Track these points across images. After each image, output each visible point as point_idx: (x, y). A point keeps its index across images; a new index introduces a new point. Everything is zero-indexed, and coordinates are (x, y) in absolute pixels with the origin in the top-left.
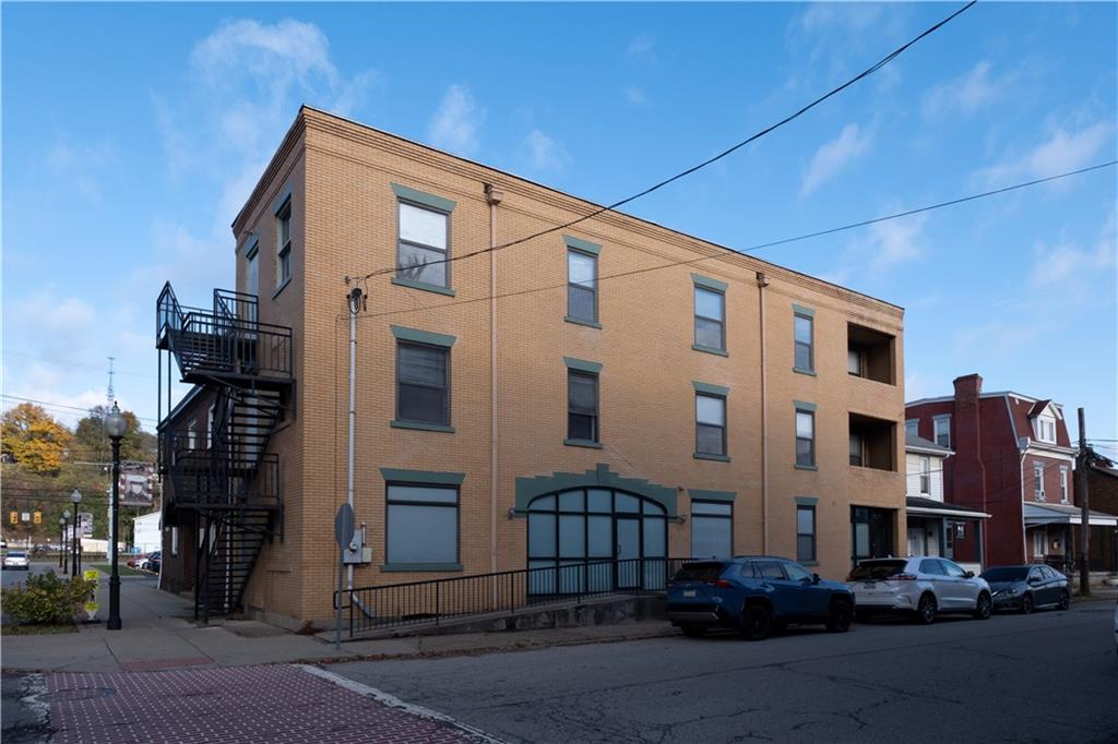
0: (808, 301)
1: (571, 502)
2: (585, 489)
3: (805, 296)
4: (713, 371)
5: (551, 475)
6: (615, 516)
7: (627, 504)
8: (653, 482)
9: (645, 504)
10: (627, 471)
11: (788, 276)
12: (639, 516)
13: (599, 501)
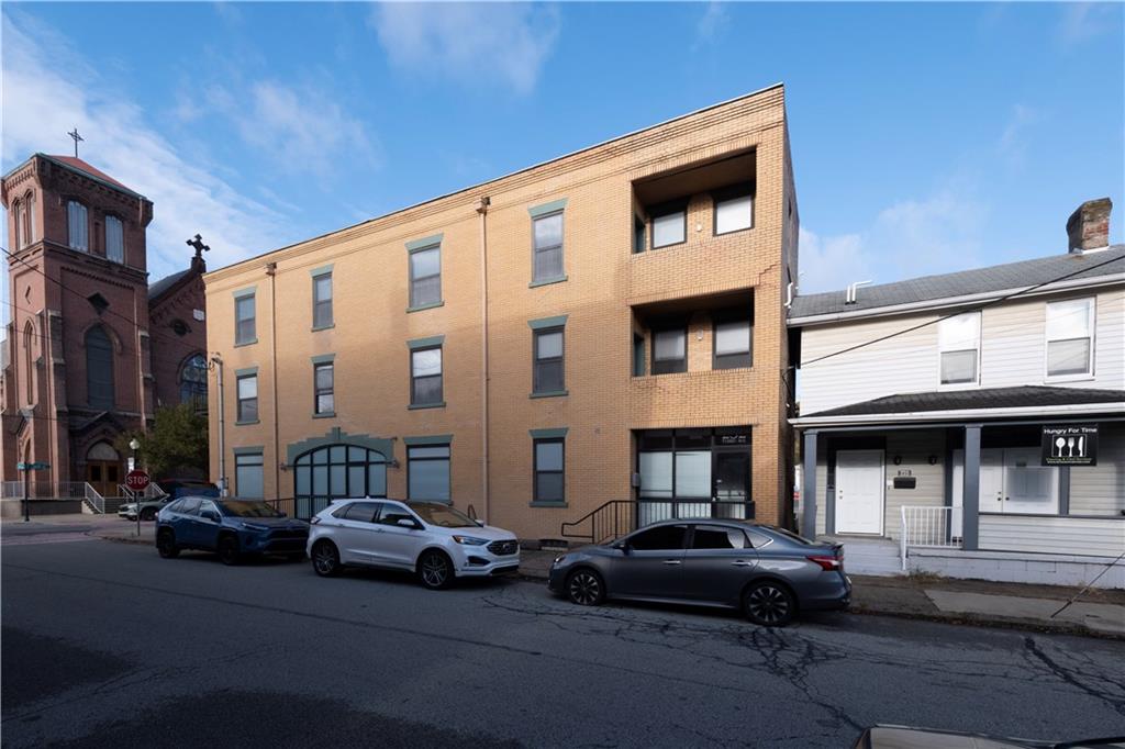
0: (553, 193)
1: (320, 457)
2: (329, 447)
3: (548, 189)
4: (426, 324)
5: (305, 440)
6: (348, 464)
7: (357, 455)
8: (373, 435)
9: (372, 454)
10: (353, 430)
11: (521, 180)
12: (366, 464)
13: (338, 454)
